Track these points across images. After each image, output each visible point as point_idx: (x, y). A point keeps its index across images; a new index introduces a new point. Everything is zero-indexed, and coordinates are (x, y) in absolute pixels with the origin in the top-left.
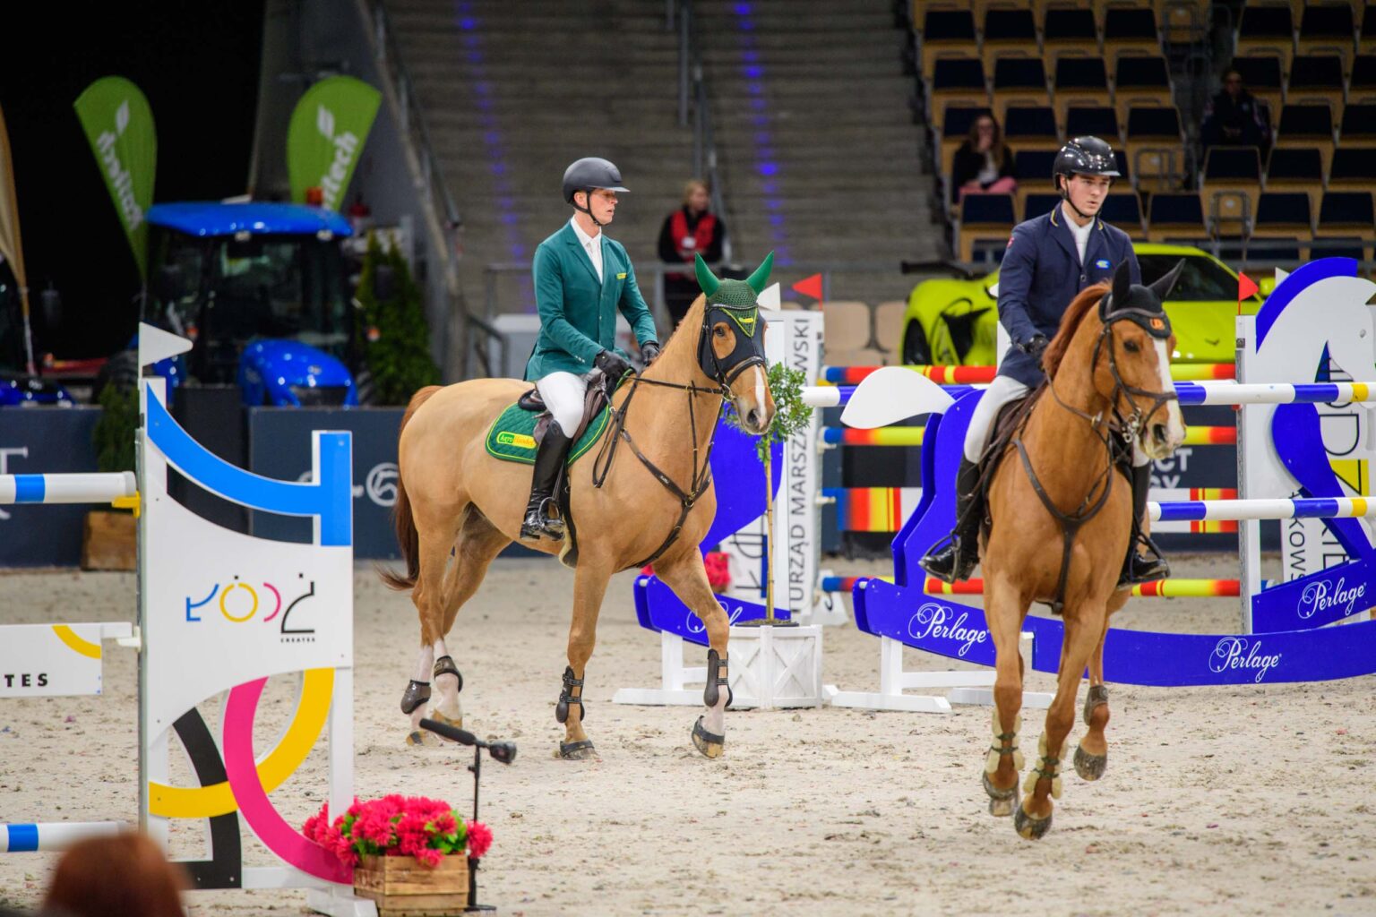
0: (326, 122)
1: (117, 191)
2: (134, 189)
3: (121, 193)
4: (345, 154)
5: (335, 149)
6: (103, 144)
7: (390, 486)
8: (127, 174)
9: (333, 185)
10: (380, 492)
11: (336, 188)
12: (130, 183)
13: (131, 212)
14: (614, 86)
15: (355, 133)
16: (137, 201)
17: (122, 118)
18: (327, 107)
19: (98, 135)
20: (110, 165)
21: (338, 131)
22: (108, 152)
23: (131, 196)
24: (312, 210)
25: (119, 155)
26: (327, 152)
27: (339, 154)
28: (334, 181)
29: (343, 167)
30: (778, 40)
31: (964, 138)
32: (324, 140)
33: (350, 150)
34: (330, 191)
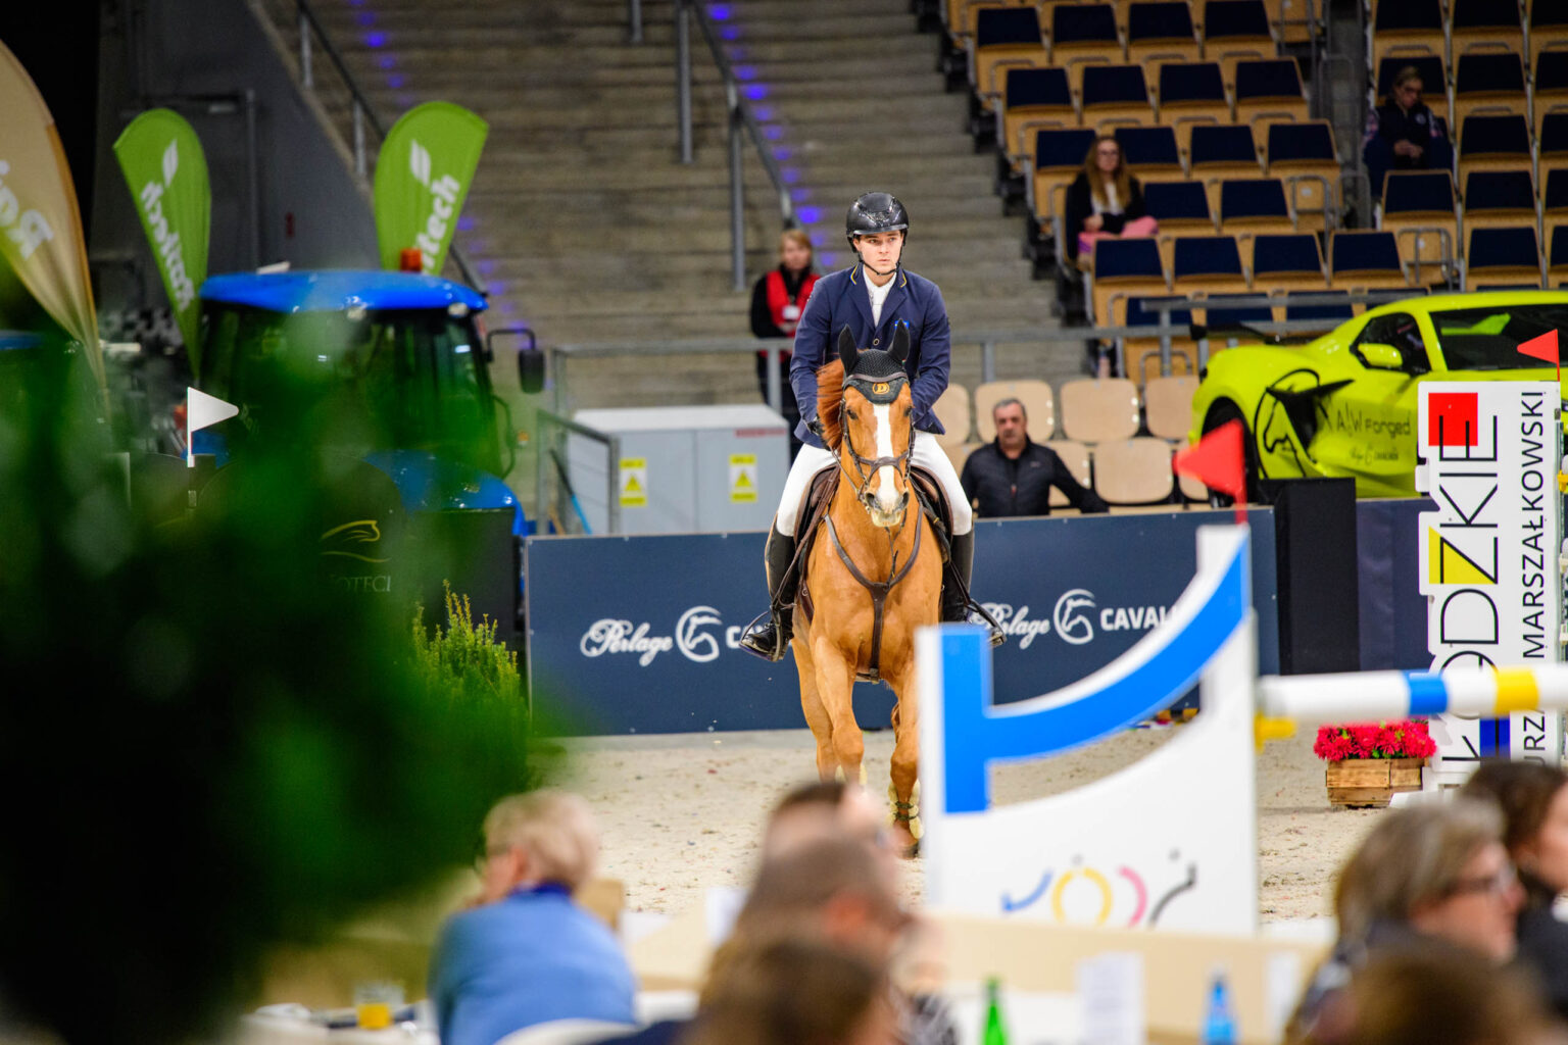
0: (420, 162)
1: (165, 260)
2: (184, 255)
3: (169, 262)
4: (444, 203)
5: (432, 197)
6: (149, 197)
7: (705, 636)
8: (176, 237)
9: (431, 244)
10: (693, 645)
11: (434, 248)
12: (179, 248)
13: (181, 288)
14: (584, 115)
15: (457, 177)
16: (187, 274)
17: (170, 162)
18: (423, 143)
19: (142, 186)
20: (157, 225)
21: (436, 174)
22: (153, 209)
23: (180, 266)
24: (409, 277)
25: (167, 214)
26: (424, 201)
27: (437, 203)
28: (432, 240)
29: (442, 221)
30: (776, 51)
31: (1077, 168)
32: (419, 185)
33: (451, 198)
34: (429, 254)
